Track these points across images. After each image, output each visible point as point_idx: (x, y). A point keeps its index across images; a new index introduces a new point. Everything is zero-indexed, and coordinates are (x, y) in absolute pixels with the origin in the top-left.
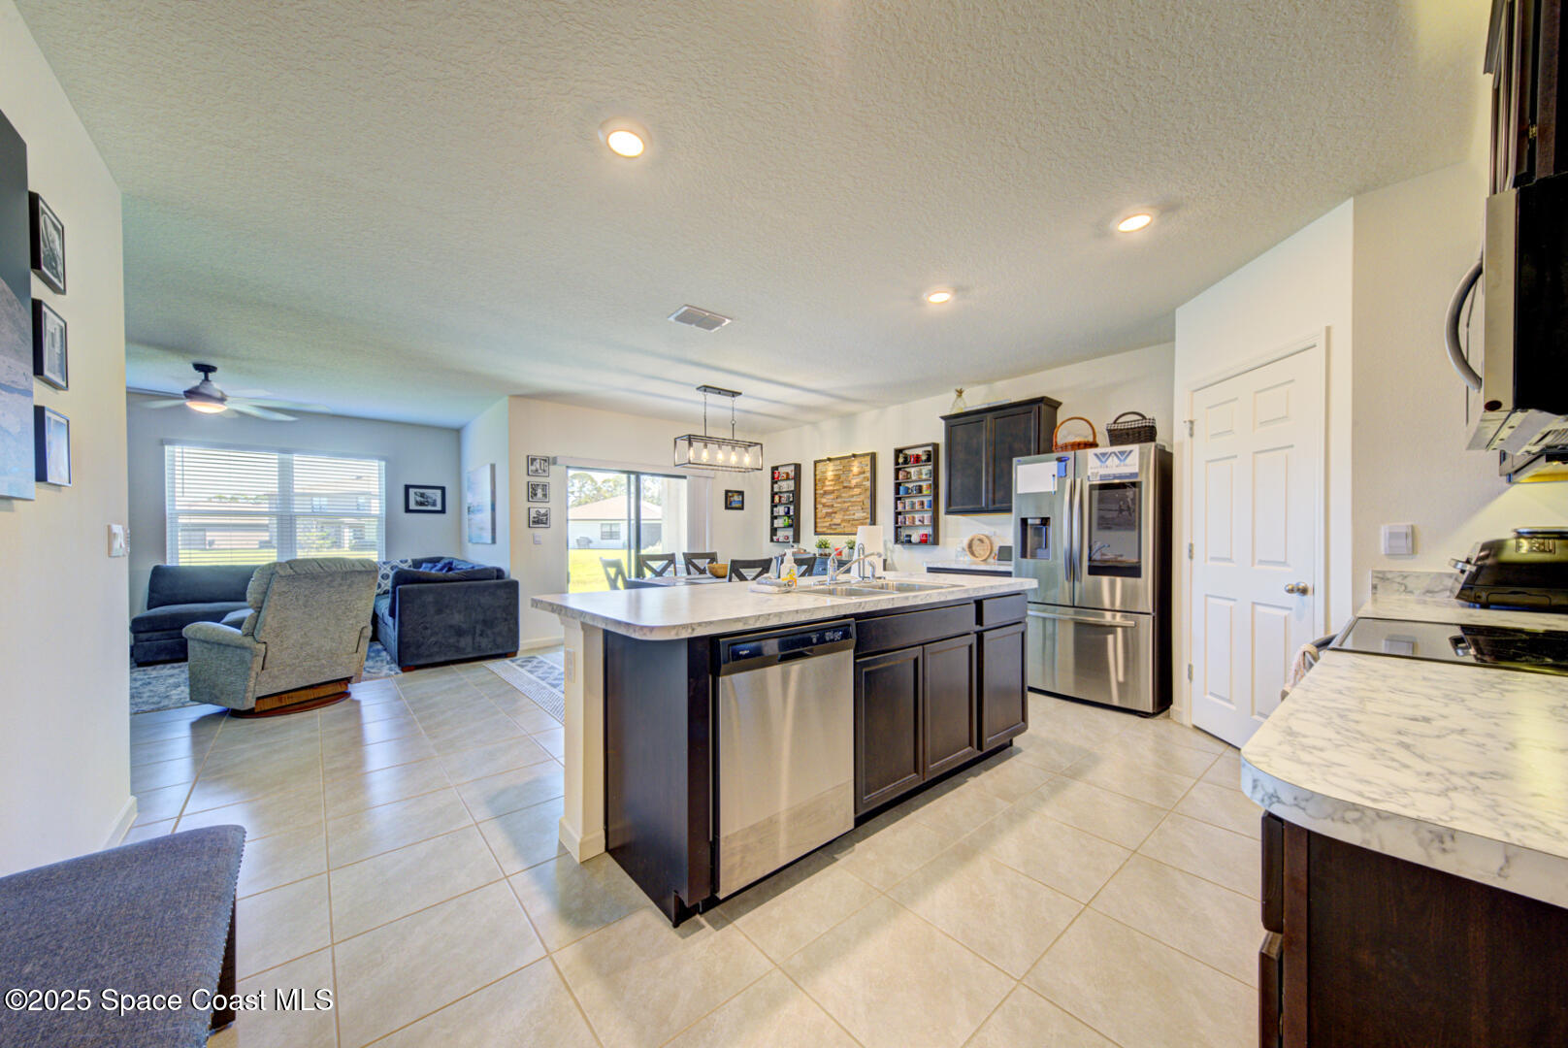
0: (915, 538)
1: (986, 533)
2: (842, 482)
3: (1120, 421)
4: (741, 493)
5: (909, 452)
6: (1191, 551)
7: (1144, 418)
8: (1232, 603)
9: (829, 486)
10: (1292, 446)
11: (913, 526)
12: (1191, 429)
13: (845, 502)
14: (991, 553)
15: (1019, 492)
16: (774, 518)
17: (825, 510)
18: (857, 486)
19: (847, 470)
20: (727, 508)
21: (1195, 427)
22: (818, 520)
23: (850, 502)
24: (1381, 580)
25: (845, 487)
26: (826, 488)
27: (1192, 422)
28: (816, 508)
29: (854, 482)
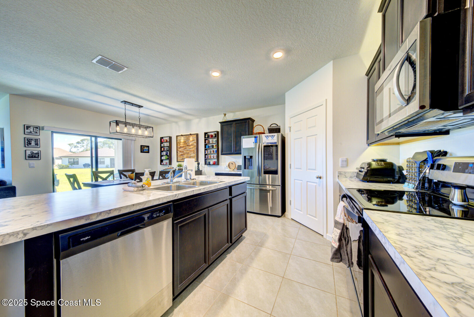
0: (211, 163)
1: (234, 161)
2: (187, 144)
3: (272, 126)
4: (148, 147)
5: (209, 134)
6: (290, 166)
7: (278, 126)
8: (301, 182)
9: (182, 145)
10: (317, 135)
11: (211, 159)
12: (290, 129)
13: (187, 150)
14: (235, 167)
15: (243, 148)
16: (161, 156)
17: (181, 153)
18: (192, 145)
19: (188, 139)
20: (141, 152)
21: (291, 129)
22: (178, 157)
23: (189, 150)
24: (340, 173)
25: (187, 145)
26: (181, 146)
27: (290, 127)
28: (177, 153)
29: (191, 144)
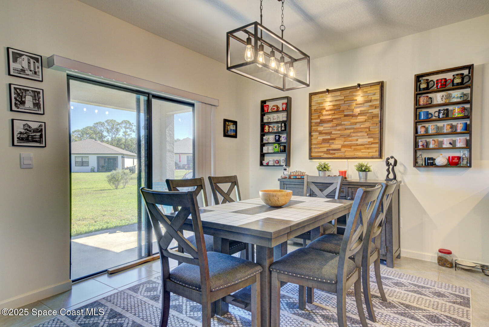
0: (441, 159)
2: (343, 111)
4: (235, 123)
9: (326, 115)
13: (346, 129)
16: (262, 145)
17: (321, 138)
18: (361, 114)
19: (349, 100)
20: (225, 135)
22: (313, 146)
23: (354, 128)
25: (346, 116)
26: (322, 118)
28: (310, 135)
29: (357, 111)
